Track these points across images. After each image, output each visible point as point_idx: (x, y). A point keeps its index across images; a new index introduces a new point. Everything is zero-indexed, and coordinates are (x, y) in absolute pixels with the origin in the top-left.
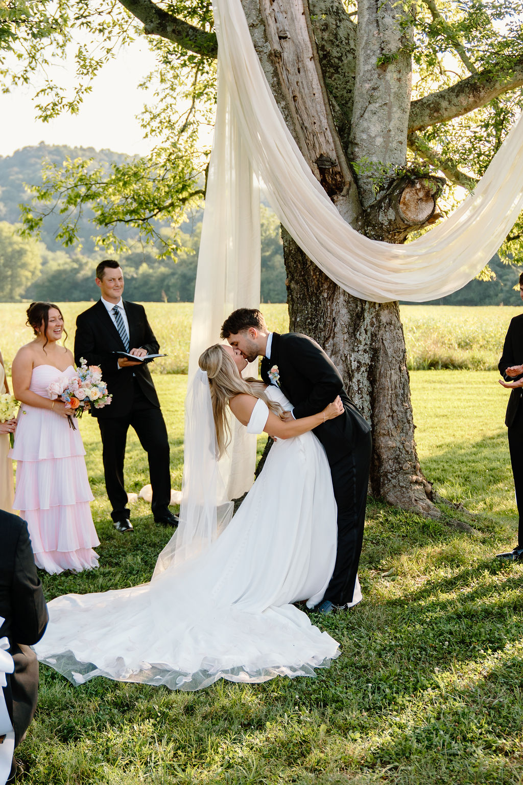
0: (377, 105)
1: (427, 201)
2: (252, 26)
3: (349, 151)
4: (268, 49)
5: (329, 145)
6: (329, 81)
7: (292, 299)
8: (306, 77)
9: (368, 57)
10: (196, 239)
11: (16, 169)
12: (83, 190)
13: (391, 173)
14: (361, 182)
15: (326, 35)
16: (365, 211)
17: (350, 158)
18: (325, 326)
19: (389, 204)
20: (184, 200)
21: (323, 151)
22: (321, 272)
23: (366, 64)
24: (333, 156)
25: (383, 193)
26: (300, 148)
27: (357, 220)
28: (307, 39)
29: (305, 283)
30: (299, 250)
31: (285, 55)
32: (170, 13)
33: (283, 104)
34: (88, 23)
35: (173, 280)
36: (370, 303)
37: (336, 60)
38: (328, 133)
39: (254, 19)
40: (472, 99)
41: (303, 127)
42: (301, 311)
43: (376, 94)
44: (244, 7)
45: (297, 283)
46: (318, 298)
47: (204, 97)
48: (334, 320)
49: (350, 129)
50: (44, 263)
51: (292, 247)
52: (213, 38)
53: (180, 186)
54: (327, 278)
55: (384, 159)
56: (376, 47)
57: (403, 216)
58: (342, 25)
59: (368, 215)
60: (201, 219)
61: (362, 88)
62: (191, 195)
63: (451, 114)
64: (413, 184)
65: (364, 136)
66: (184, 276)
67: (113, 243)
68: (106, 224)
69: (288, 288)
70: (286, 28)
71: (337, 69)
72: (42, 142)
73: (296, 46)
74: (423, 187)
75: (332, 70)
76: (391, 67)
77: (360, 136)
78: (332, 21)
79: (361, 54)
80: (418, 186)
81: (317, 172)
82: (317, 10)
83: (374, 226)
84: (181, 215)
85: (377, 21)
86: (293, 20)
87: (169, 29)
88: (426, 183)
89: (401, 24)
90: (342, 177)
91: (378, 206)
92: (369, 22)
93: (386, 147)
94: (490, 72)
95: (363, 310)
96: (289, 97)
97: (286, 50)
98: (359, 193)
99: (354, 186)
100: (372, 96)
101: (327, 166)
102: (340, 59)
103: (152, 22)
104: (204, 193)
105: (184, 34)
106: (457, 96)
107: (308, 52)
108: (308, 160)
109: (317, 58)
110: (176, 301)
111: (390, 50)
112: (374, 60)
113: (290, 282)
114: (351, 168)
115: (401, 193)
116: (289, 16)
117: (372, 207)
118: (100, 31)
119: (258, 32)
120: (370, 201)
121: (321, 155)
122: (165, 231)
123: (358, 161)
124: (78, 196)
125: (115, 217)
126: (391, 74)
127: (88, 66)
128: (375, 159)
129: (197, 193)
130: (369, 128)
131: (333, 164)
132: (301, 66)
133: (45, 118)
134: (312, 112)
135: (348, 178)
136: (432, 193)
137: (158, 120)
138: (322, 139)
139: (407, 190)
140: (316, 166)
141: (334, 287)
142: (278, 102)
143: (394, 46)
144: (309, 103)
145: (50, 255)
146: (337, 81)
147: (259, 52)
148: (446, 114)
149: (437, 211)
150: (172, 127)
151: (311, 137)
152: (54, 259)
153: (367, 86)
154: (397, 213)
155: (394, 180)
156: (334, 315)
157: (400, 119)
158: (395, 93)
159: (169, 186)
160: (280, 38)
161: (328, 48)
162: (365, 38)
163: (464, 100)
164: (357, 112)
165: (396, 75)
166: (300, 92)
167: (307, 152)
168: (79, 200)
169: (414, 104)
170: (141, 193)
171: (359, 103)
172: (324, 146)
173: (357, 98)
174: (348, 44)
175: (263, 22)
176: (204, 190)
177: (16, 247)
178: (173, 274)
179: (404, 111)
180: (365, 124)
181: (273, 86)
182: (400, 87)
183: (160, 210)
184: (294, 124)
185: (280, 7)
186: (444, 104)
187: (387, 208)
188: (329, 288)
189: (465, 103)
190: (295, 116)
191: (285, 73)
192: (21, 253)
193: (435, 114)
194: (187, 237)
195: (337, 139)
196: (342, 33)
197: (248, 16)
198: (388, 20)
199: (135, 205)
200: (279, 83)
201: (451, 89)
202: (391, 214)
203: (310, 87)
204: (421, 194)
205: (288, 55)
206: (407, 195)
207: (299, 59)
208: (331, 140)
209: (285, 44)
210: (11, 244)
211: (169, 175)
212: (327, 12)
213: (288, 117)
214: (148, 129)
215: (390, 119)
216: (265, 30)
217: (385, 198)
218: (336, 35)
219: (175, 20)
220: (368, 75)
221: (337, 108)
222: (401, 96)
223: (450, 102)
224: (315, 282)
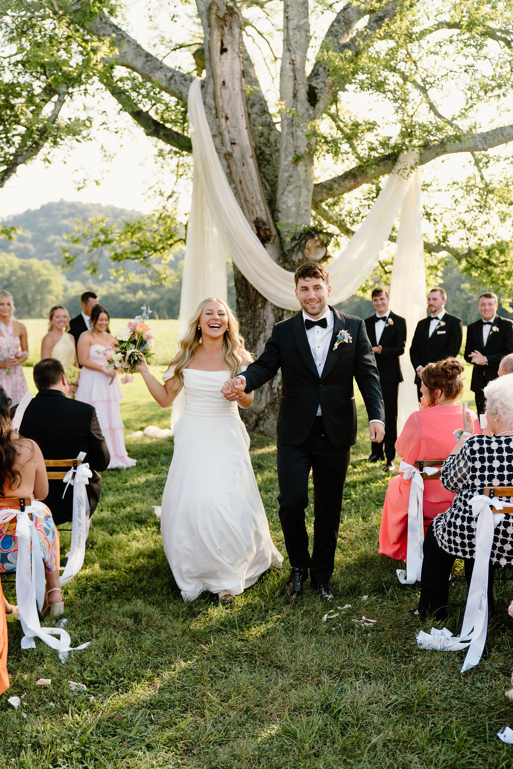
0: (292, 187)
1: (322, 247)
2: (214, 136)
3: (275, 215)
4: (224, 151)
5: (262, 212)
6: (263, 170)
7: (240, 308)
8: (248, 168)
9: (287, 156)
10: (179, 273)
11: (42, 219)
12: (102, 237)
13: (300, 229)
14: (282, 235)
15: (262, 140)
16: (284, 253)
17: (275, 220)
18: (260, 324)
19: (299, 249)
20: (171, 245)
21: (259, 216)
22: (257, 291)
23: (285, 161)
24: (265, 219)
25: (295, 242)
26: (244, 213)
27: (279, 259)
28: (248, 144)
29: (247, 298)
30: (243, 278)
31: (235, 155)
32: (162, 122)
33: (233, 185)
34: (108, 129)
35: (162, 304)
36: (287, 311)
37: (268, 156)
38: (262, 204)
39: (215, 132)
40: (352, 183)
41: (246, 200)
42: (245, 316)
43: (292, 180)
44: (209, 123)
45: (242, 298)
46: (255, 307)
47: (184, 177)
48: (265, 321)
49: (276, 201)
50: (65, 290)
51: (240, 276)
52: (189, 140)
53: (169, 236)
54: (260, 295)
55: (297, 221)
56: (291, 150)
57: (307, 256)
58: (272, 133)
59: (286, 256)
60: (183, 257)
61: (283, 175)
62: (176, 242)
63: (340, 192)
64: (313, 237)
65: (284, 206)
66: (170, 301)
67: (123, 274)
68: (119, 261)
69: (237, 301)
70: (236, 137)
71: (268, 162)
72: (62, 199)
73: (242, 148)
74: (319, 239)
75: (265, 163)
76: (301, 163)
77: (281, 206)
78: (266, 131)
79: (282, 153)
80: (316, 238)
81: (255, 228)
82: (256, 123)
83: (290, 263)
84: (168, 255)
85: (292, 134)
86: (239, 132)
87: (161, 133)
88: (321, 236)
89: (307, 136)
90: (270, 232)
91: (292, 250)
92: (287, 134)
93: (298, 214)
94: (362, 166)
95: (283, 315)
96: (237, 182)
97: (235, 151)
98: (281, 242)
99: (278, 238)
100: (289, 181)
101: (261, 225)
102: (271, 155)
103: (150, 128)
104: (185, 241)
105: (171, 137)
106: (344, 181)
107: (249, 152)
108: (249, 221)
109: (255, 156)
110: (164, 319)
111: (300, 152)
112: (290, 159)
113: (238, 297)
114: (275, 226)
115: (306, 242)
116: (237, 130)
117: (289, 251)
118: (116, 132)
119: (218, 140)
120: (288, 247)
121: (257, 218)
122: (157, 267)
123: (281, 222)
124: (99, 241)
125: (125, 256)
126: (301, 167)
127: (107, 156)
128: (291, 221)
129: (180, 240)
130: (287, 201)
131: (264, 224)
132: (244, 161)
133: (79, 189)
134: (252, 191)
135: (274, 232)
136: (325, 242)
137: (153, 190)
138: (258, 208)
139: (310, 241)
140: (253, 225)
141: (265, 301)
142: (230, 184)
143: (303, 149)
144: (249, 185)
145: (69, 284)
146: (268, 170)
147: (218, 153)
148: (337, 192)
149: (328, 254)
150: (162, 194)
151: (251, 207)
152: (73, 287)
153: (286, 174)
154: (304, 255)
155: (302, 234)
156: (265, 318)
157: (306, 196)
158: (303, 180)
159: (161, 236)
160: (232, 144)
161: (263, 148)
162: (285, 144)
163: (348, 183)
164: (280, 191)
165: (304, 168)
166: (244, 178)
167: (248, 216)
168: (100, 244)
169: (316, 185)
170: (142, 239)
171: (281, 185)
172: (259, 212)
173: (280, 182)
174: (276, 146)
175: (221, 134)
176: (184, 238)
177: (44, 278)
178: (162, 299)
179: (309, 191)
180: (285, 199)
181: (227, 174)
182: (307, 176)
183: (155, 251)
184: (240, 198)
185: (231, 123)
186: (336, 186)
187: (298, 252)
188: (262, 301)
189: (348, 186)
190: (241, 193)
191: (234, 166)
192: (47, 282)
193: (330, 192)
194: (172, 271)
195: (267, 208)
196: (272, 139)
197: (211, 129)
198: (299, 133)
199: (138, 248)
200: (231, 173)
201: (340, 177)
202: (300, 256)
203: (250, 175)
204: (318, 243)
205: (237, 155)
206: (310, 243)
207: (243, 157)
208: (263, 209)
209: (235, 147)
210: (40, 275)
211: (162, 228)
212: (263, 125)
213: (237, 193)
214: (146, 196)
215: (300, 196)
216: (222, 139)
217: (296, 245)
218: (268, 140)
219: (165, 128)
220: (287, 168)
221: (268, 187)
222: (307, 181)
223: (339, 184)
224: (253, 298)
